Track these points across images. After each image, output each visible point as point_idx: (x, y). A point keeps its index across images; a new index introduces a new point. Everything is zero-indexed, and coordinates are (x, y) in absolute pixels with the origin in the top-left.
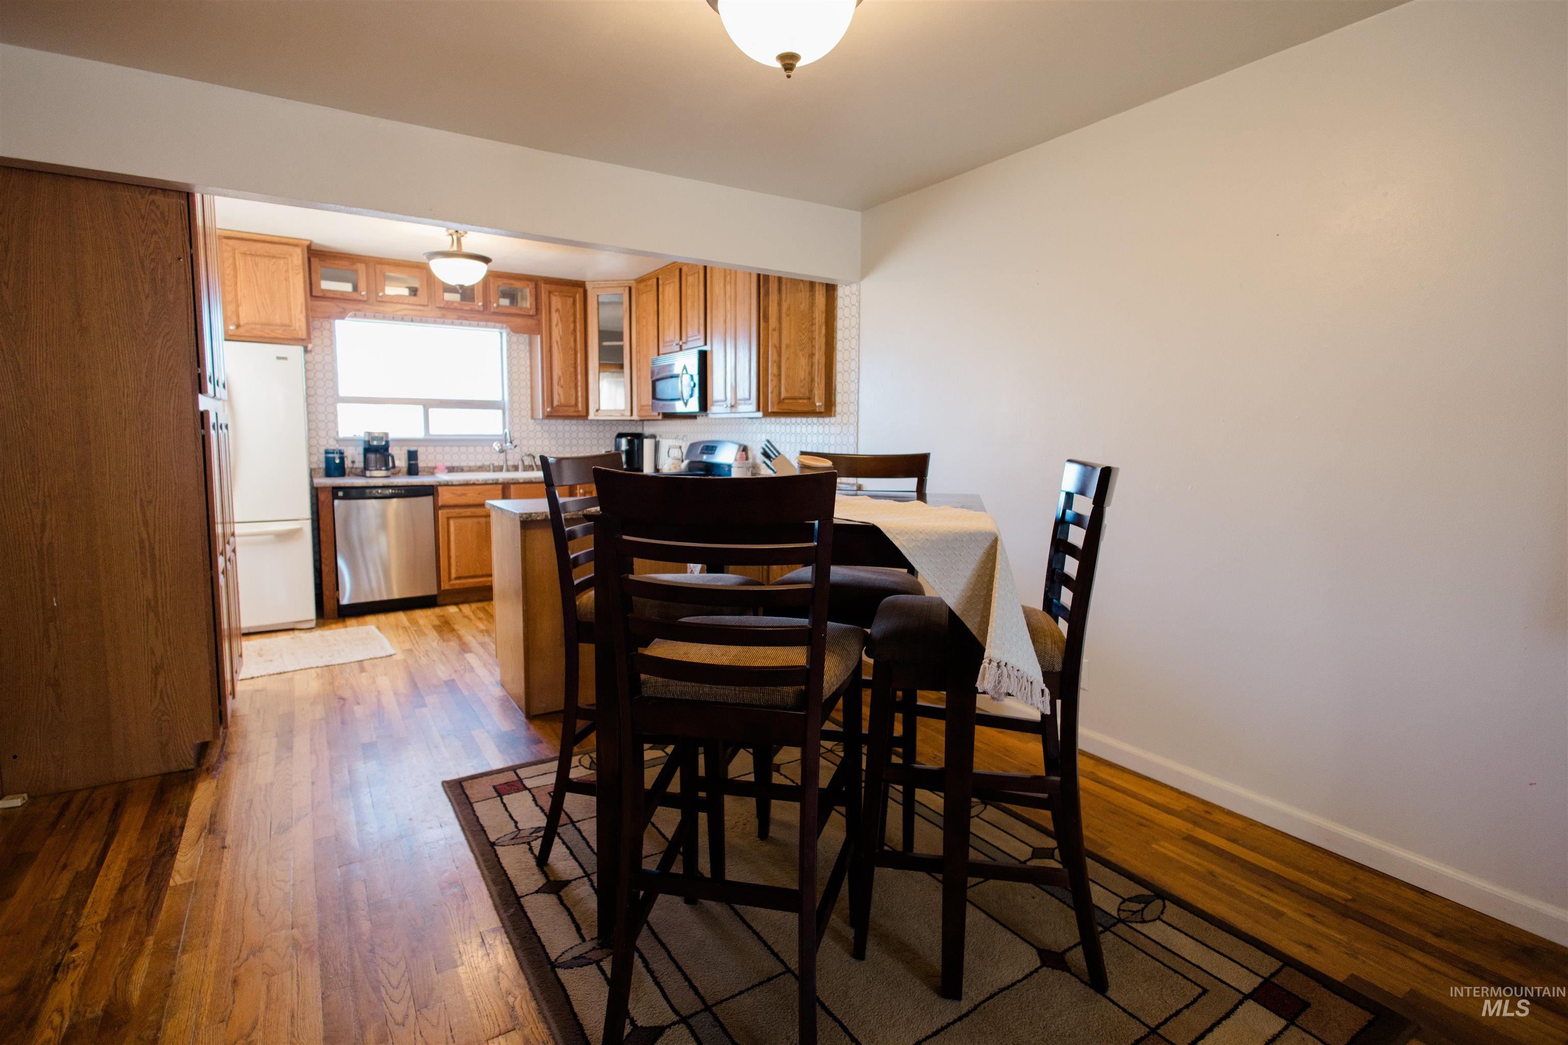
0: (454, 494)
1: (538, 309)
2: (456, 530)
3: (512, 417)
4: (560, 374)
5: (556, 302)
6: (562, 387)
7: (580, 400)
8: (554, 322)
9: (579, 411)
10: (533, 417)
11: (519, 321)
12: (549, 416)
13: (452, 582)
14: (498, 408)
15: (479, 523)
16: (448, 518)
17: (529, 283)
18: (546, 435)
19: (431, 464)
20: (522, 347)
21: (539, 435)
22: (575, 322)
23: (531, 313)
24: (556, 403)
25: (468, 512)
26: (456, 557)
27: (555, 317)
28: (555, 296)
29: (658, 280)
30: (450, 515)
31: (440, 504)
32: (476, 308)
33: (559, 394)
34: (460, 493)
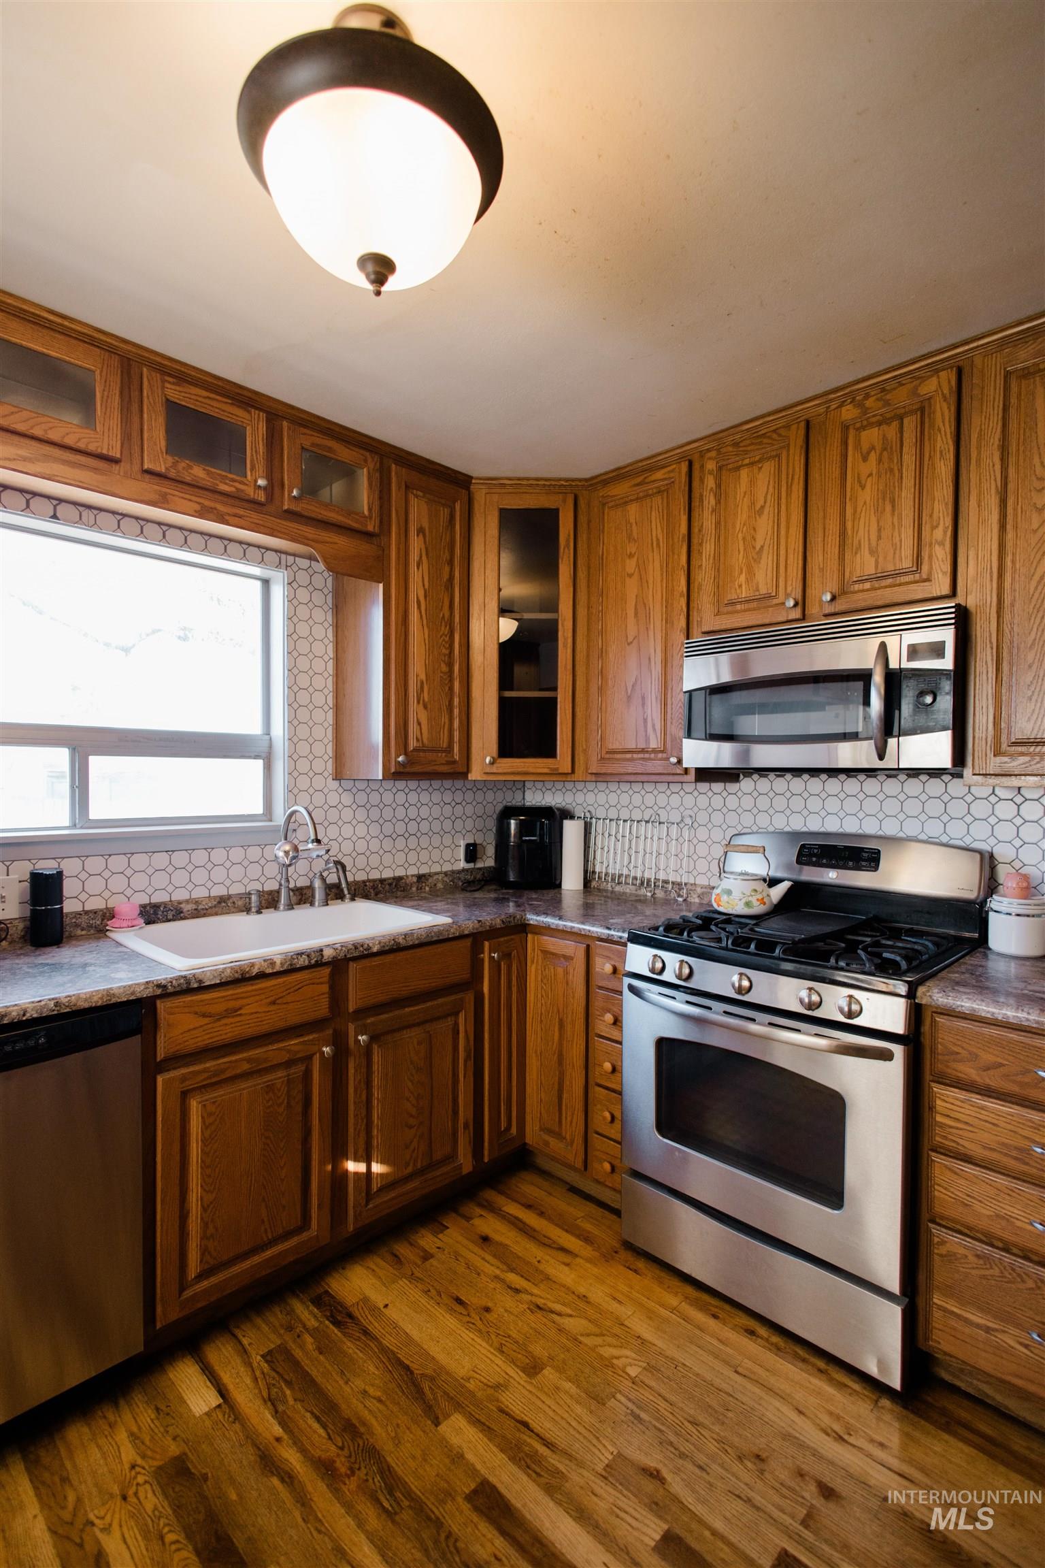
0: (204, 1016)
1: (385, 522)
2: (205, 1126)
3: (293, 773)
4: (423, 677)
5: (419, 510)
6: (425, 707)
7: (456, 738)
8: (414, 556)
9: (454, 762)
10: (338, 776)
11: (342, 542)
12: (396, 774)
13: (188, 1293)
14: (256, 757)
15: (270, 1088)
16: (185, 1095)
17: (368, 454)
18: (361, 814)
19: (95, 904)
20: (319, 615)
21: (347, 814)
22: (451, 562)
23: (370, 528)
24: (412, 744)
25: (239, 1060)
26: (204, 1209)
27: (416, 545)
28: (417, 496)
29: (691, 464)
30: (188, 1085)
31: (161, 1054)
32: (250, 492)
33: (419, 724)
34: (219, 1008)
